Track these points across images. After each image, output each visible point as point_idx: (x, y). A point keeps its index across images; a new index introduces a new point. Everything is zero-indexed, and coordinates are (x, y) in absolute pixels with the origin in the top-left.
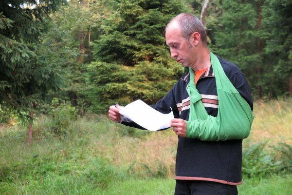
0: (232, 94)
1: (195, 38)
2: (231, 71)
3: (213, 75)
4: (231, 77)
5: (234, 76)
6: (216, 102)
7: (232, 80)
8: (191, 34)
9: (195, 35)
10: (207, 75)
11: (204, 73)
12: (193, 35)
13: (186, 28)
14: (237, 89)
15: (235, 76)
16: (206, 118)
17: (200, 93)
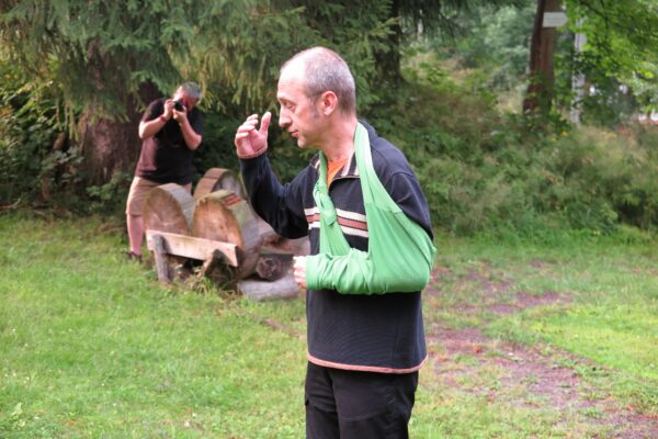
0: (389, 214)
1: (327, 104)
2: (386, 170)
3: (356, 173)
4: (386, 182)
5: (390, 180)
6: (363, 226)
7: (388, 187)
8: (321, 93)
9: (327, 96)
10: (345, 174)
11: (342, 170)
12: (324, 95)
13: (313, 80)
14: (398, 204)
15: (394, 179)
16: (347, 254)
17: (336, 205)
